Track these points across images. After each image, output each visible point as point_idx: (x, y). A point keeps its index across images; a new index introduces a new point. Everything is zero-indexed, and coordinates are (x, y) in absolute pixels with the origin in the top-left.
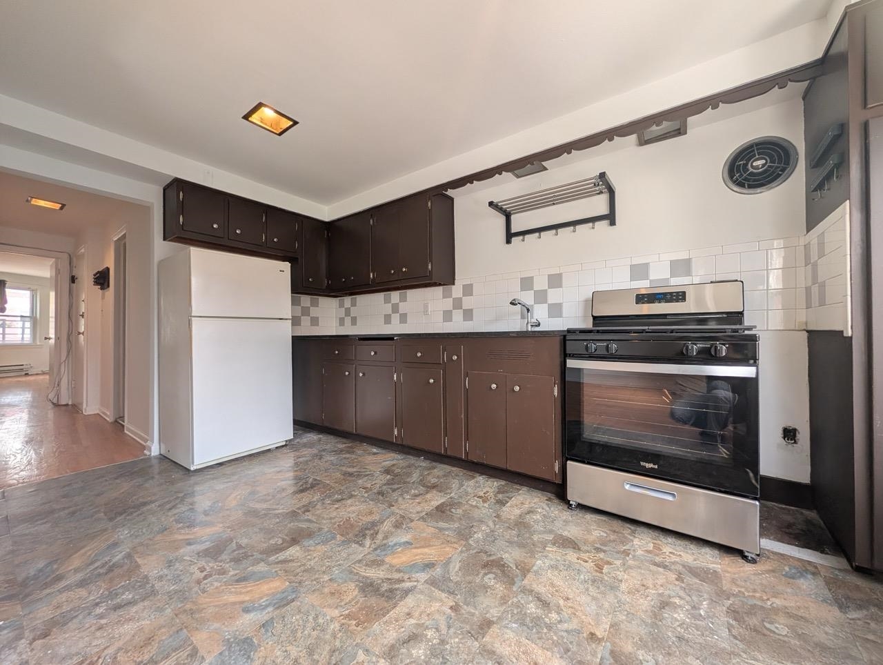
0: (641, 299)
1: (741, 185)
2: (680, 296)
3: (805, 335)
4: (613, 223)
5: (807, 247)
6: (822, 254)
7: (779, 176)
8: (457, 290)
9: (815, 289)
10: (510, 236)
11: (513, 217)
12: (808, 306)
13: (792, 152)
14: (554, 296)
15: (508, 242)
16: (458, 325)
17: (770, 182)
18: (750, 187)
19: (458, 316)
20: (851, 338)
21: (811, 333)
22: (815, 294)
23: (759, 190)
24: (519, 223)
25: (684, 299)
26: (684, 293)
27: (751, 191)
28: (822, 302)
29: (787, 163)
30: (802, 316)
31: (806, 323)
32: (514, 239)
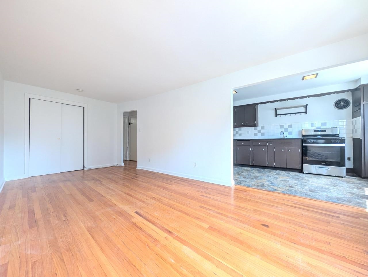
0: (315, 131)
1: (338, 108)
2: (325, 131)
3: (352, 139)
4: (306, 114)
5: (352, 122)
6: (356, 124)
7: (346, 107)
8: (259, 128)
9: (354, 130)
10: (276, 115)
11: (277, 111)
12: (353, 133)
13: (349, 102)
14: (290, 130)
15: (276, 116)
16: (259, 137)
17: (344, 108)
18: (340, 108)
19: (259, 134)
20: (361, 139)
21: (353, 139)
22: (354, 131)
23: (342, 109)
24: (279, 112)
25: (326, 131)
26: (326, 130)
27: (340, 109)
28: (356, 133)
29: (348, 104)
30: (351, 135)
31: (352, 136)
32: (277, 116)
